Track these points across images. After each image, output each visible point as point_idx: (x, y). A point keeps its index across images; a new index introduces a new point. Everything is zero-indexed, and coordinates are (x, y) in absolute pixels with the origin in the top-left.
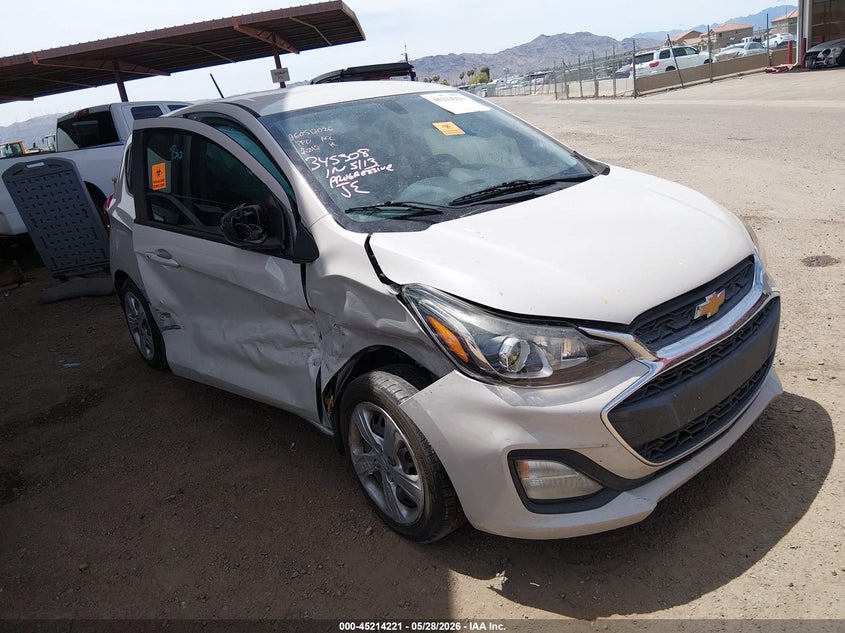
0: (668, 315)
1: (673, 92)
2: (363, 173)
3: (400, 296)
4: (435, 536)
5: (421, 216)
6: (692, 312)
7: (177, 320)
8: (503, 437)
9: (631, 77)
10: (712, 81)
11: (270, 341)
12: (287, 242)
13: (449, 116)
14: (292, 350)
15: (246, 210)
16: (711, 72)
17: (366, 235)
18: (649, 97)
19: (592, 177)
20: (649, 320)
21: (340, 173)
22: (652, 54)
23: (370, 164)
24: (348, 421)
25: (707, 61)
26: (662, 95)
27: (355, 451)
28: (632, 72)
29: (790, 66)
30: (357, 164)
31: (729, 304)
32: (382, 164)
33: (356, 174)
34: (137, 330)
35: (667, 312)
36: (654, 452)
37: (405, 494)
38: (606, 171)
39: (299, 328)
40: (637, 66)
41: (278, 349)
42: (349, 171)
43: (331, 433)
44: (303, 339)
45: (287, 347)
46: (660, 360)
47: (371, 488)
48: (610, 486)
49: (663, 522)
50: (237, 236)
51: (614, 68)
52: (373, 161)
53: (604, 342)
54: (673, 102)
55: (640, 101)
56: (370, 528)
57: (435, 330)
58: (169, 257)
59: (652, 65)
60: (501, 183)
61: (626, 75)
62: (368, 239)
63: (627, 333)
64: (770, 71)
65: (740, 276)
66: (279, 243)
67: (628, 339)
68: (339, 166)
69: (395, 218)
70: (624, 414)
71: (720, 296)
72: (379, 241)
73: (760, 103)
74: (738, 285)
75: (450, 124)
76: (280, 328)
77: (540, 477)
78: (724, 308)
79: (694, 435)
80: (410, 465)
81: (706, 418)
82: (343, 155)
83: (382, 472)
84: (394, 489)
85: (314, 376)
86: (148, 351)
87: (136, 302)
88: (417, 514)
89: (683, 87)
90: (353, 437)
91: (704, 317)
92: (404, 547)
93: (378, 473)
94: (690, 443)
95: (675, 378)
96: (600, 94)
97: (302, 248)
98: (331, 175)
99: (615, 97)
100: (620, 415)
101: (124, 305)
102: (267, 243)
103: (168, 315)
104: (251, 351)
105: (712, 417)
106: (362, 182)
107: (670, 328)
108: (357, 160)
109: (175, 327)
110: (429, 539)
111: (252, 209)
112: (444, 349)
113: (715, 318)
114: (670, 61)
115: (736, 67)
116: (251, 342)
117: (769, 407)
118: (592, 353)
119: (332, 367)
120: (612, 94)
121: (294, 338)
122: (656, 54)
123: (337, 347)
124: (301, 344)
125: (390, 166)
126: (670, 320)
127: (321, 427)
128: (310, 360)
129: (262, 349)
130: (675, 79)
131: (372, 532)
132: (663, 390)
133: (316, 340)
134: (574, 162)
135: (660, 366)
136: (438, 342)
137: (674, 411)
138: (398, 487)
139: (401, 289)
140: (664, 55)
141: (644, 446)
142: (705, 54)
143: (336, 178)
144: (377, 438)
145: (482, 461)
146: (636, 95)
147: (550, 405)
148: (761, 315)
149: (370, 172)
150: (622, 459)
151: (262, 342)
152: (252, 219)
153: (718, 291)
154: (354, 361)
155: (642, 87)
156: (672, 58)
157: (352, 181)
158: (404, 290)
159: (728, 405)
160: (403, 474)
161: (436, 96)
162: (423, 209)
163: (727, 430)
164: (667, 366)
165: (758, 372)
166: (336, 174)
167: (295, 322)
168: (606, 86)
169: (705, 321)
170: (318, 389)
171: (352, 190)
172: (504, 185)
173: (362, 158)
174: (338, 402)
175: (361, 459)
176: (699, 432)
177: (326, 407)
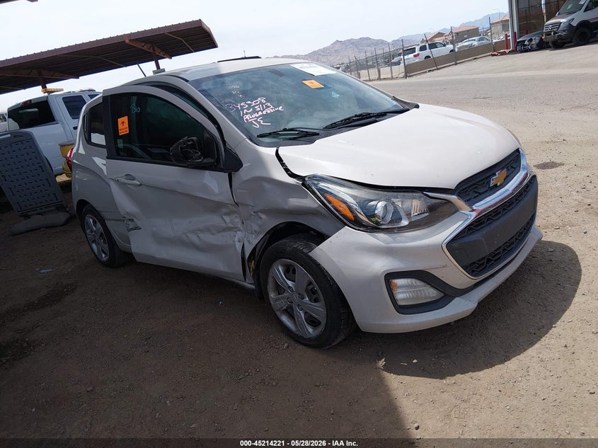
0: (475, 184)
1: (431, 73)
2: (264, 112)
3: (303, 184)
4: (334, 341)
5: (306, 137)
6: (489, 182)
7: (139, 223)
8: (381, 265)
9: (402, 64)
10: (456, 64)
11: (208, 230)
12: (218, 160)
13: (312, 77)
14: (223, 234)
15: (188, 141)
16: (455, 58)
17: (275, 149)
18: (415, 77)
19: (409, 110)
20: (466, 187)
21: (250, 113)
22: (415, 48)
23: (267, 107)
24: (267, 276)
25: (452, 51)
26: (423, 75)
27: (272, 295)
28: (402, 62)
29: (507, 51)
30: (259, 107)
31: (509, 179)
32: (275, 107)
33: (260, 113)
34: (94, 241)
35: (473, 182)
36: (473, 271)
37: (311, 316)
38: (417, 106)
39: (227, 219)
40: (406, 57)
41: (213, 234)
42: (255, 111)
43: (253, 287)
44: (230, 225)
45: (220, 232)
46: (473, 210)
47: (284, 319)
48: (448, 293)
49: (478, 321)
50: (183, 159)
51: (389, 60)
52: (269, 104)
53: (440, 201)
54: (432, 79)
55: (409, 80)
56: (286, 345)
57: (330, 202)
58: (133, 179)
59: (415, 56)
60: (354, 115)
61: (398, 63)
62: (277, 151)
63: (453, 194)
64: (495, 55)
65: (512, 161)
66: (213, 161)
67: (453, 198)
68: (248, 109)
69: (290, 139)
70: (455, 245)
71: (504, 173)
72: (284, 151)
73: (490, 75)
74: (512, 167)
75: (313, 81)
76: (215, 220)
77: (405, 290)
78: (507, 180)
79: (495, 261)
80: (315, 296)
81: (501, 250)
82: (249, 102)
83: (294, 306)
84: (303, 315)
85: (239, 249)
86: (104, 256)
87: (94, 221)
88: (321, 329)
89: (438, 69)
90: (270, 286)
91: (496, 186)
92: (310, 353)
93: (291, 307)
94: (493, 266)
95: (483, 222)
96: (382, 77)
97: (229, 163)
98: (244, 114)
99: (392, 78)
100: (454, 246)
101: (83, 226)
102: (205, 161)
103: (132, 220)
104: (193, 238)
105: (504, 250)
106: (265, 117)
107: (476, 192)
108: (259, 104)
109: (137, 228)
110: (330, 344)
111: (192, 140)
112: (337, 214)
113: (502, 186)
114: (427, 52)
115: (472, 54)
116: (193, 232)
117: (533, 251)
118: (431, 209)
119: (252, 242)
120: (390, 76)
121: (224, 225)
122: (417, 49)
123: (255, 227)
124: (229, 229)
125: (281, 107)
126: (476, 187)
127: (245, 284)
128: (236, 239)
129: (201, 235)
130: (432, 64)
131: (288, 347)
132: (477, 230)
133: (239, 225)
134: (395, 103)
135: (474, 214)
136: (333, 209)
137: (485, 242)
138: (306, 313)
139: (304, 180)
140: (423, 48)
141: (467, 267)
142: (450, 47)
143: (247, 116)
144: (290, 283)
145: (367, 283)
146: (406, 77)
147: (411, 242)
148: (527, 186)
149: (269, 112)
150: (455, 275)
151: (201, 231)
152: (193, 146)
153: (503, 169)
154: (268, 236)
155: (410, 71)
156: (428, 50)
157: (258, 117)
158: (307, 179)
159: (513, 243)
160: (310, 303)
161: (300, 65)
162: (307, 132)
163: (513, 259)
164: (479, 214)
165: (528, 223)
166: (247, 114)
167: (225, 214)
168: (386, 71)
169: (496, 188)
170: (243, 259)
171: (259, 123)
172: (356, 116)
173: (261, 103)
174: (257, 266)
175: (277, 300)
176: (498, 258)
177: (250, 269)
